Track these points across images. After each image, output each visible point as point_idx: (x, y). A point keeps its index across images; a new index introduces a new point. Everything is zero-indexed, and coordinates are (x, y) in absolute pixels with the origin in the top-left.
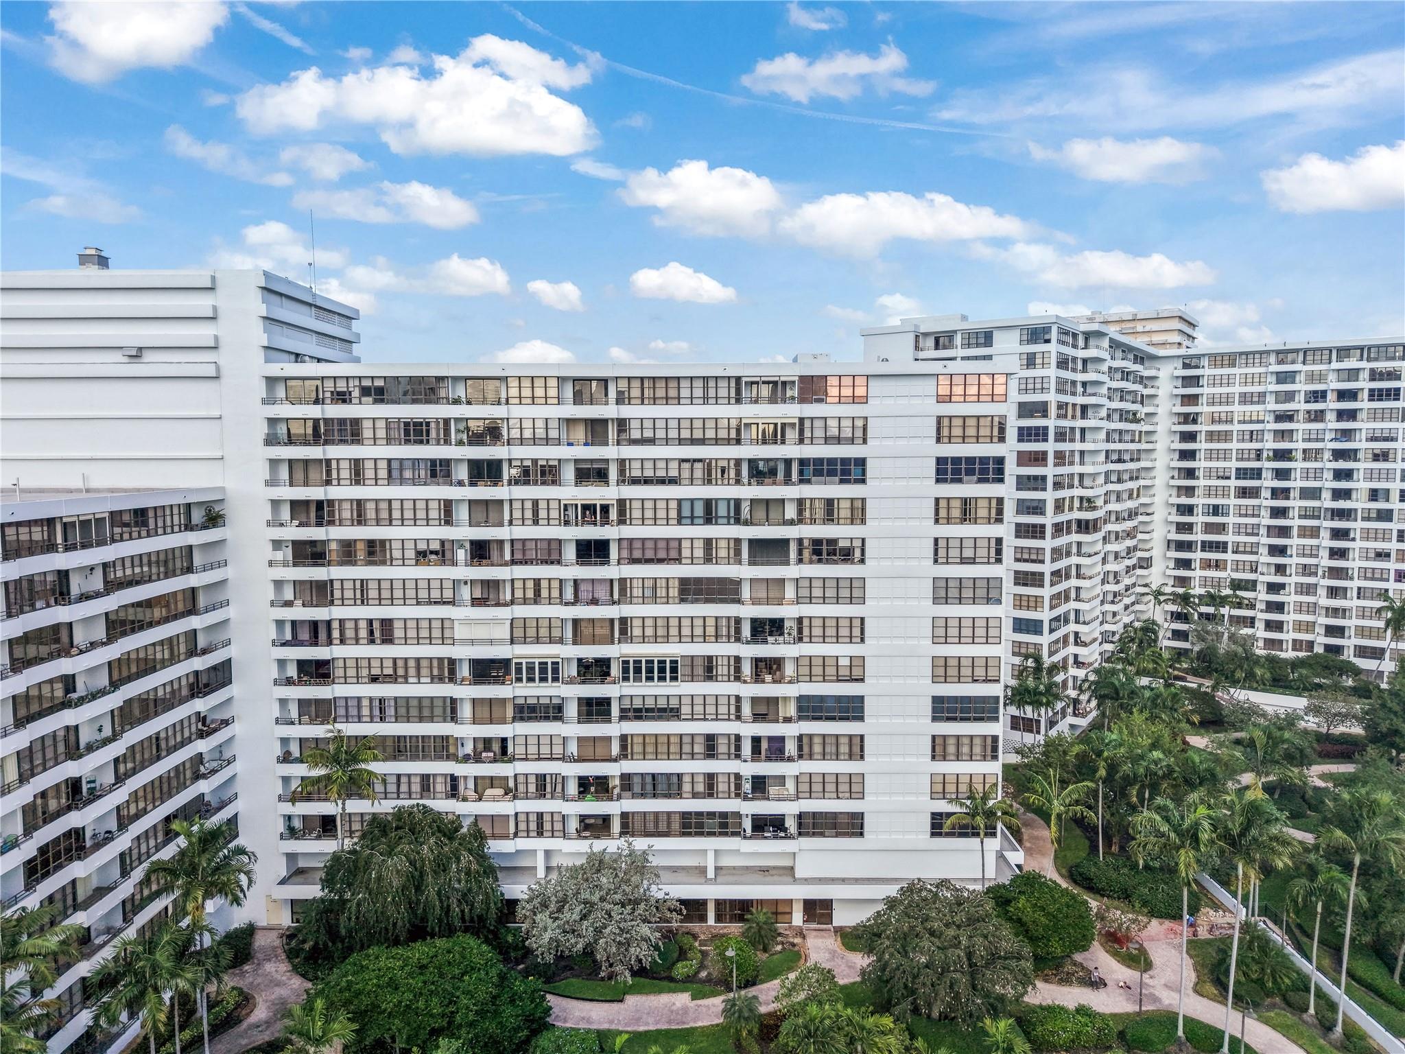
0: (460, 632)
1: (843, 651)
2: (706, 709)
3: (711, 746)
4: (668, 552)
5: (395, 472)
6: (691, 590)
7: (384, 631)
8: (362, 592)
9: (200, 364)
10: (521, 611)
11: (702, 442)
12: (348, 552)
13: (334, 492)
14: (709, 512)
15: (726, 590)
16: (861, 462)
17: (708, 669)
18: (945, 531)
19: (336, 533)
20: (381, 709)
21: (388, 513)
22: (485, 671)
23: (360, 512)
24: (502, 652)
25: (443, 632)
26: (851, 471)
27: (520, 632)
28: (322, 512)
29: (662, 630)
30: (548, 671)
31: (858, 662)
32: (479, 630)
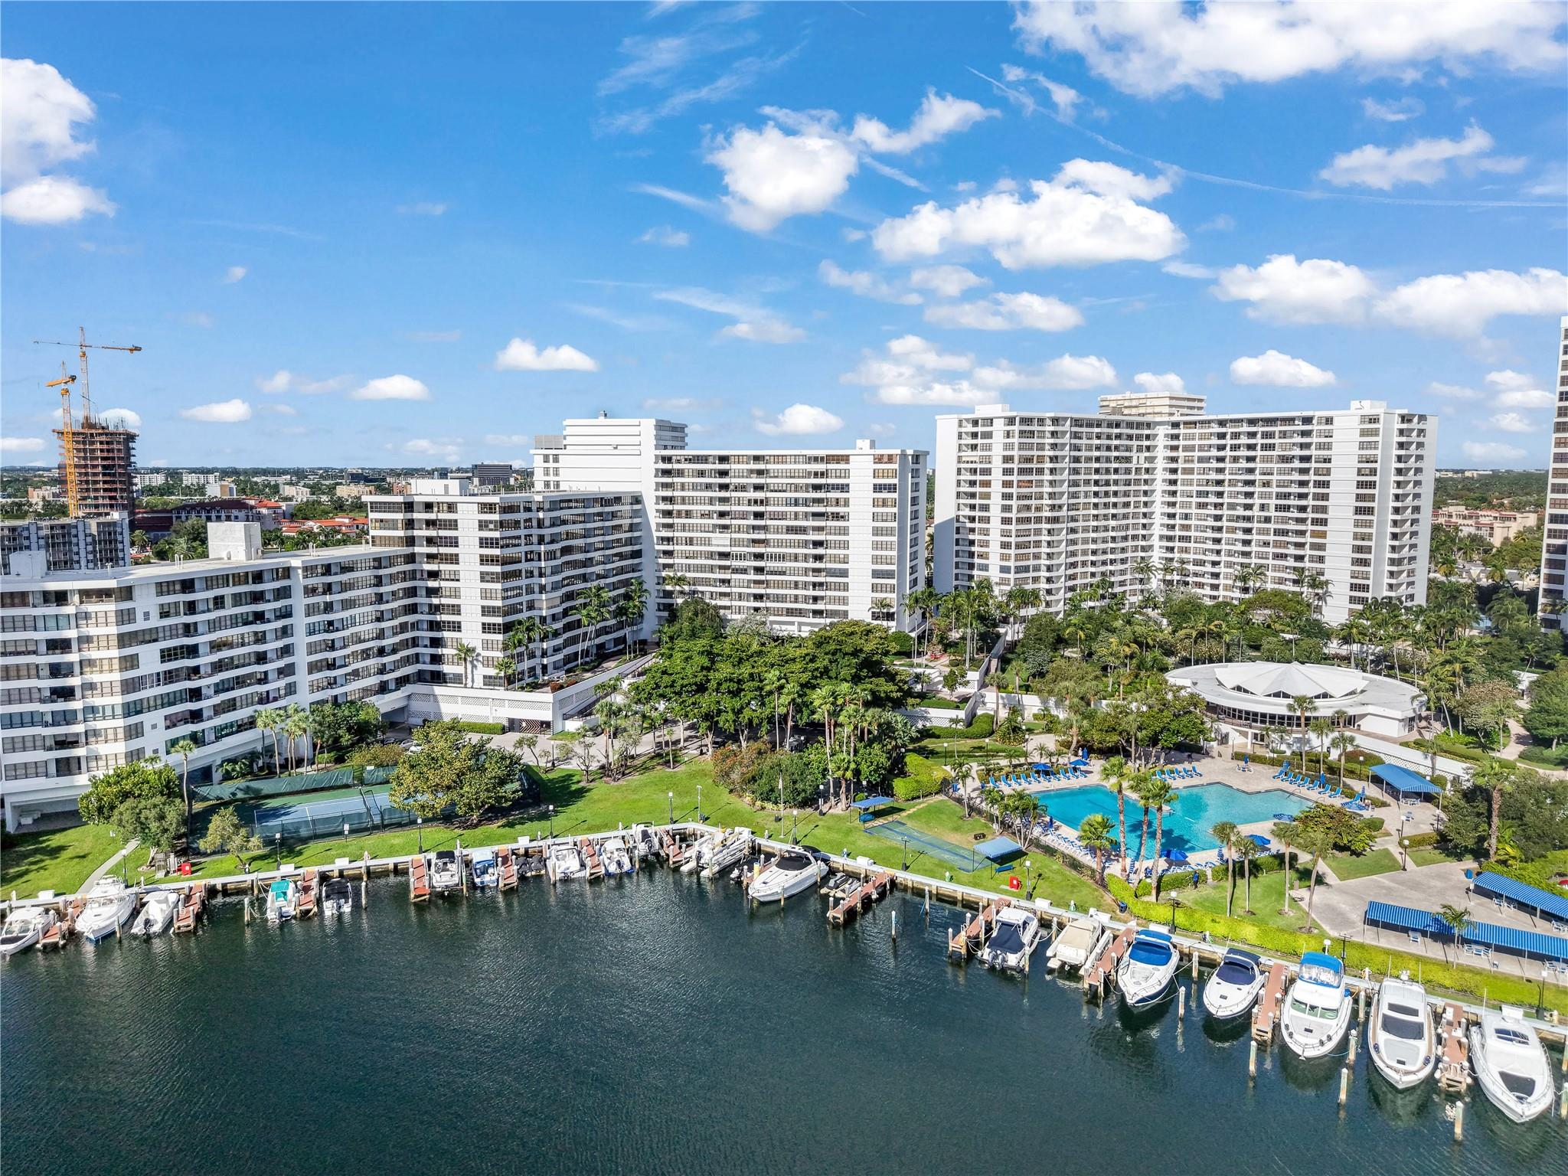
0: (714, 542)
1: (842, 552)
2: (794, 572)
3: (796, 585)
4: (782, 516)
5: (695, 487)
6: (791, 530)
7: (690, 541)
8: (684, 528)
9: (634, 450)
10: (734, 536)
11: (794, 477)
12: (679, 514)
13: (676, 494)
14: (796, 503)
15: (803, 530)
16: (848, 485)
17: (796, 558)
18: (877, 510)
19: (677, 507)
20: (689, 568)
21: (693, 501)
22: (724, 555)
23: (683, 500)
24: (727, 549)
25: (708, 542)
26: (844, 488)
27: (734, 543)
28: (670, 500)
29: (780, 544)
30: (741, 557)
31: (846, 556)
32: (721, 542)
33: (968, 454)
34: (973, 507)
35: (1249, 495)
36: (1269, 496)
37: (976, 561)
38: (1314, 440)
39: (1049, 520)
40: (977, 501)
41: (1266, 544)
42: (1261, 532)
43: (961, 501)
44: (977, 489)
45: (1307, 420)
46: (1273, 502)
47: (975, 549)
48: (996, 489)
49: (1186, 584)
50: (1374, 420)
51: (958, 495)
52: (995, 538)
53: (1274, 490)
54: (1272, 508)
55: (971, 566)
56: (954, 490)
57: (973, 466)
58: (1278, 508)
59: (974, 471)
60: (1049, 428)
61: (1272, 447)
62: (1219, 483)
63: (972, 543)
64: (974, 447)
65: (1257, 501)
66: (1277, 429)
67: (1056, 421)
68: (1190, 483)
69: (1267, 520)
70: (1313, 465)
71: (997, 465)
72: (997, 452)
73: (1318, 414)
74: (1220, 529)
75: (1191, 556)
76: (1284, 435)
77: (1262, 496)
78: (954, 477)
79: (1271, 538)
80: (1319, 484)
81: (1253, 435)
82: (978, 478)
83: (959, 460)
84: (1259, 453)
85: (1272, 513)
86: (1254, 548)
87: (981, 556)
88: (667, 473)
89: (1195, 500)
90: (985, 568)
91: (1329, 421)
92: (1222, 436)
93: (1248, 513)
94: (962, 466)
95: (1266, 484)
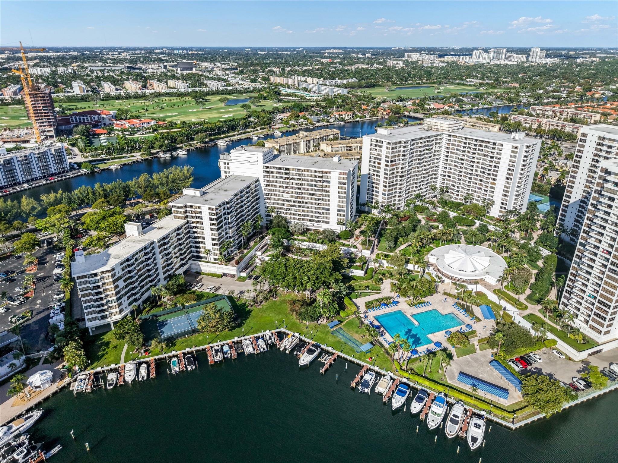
0: (284, 196)
2: (311, 208)
3: (312, 212)
4: (307, 189)
5: (277, 177)
6: (310, 194)
7: (276, 195)
8: (274, 190)
9: (256, 163)
10: (291, 194)
12: (272, 186)
13: (271, 179)
14: (312, 185)
15: (314, 195)
16: (330, 181)
17: (312, 203)
18: (339, 190)
19: (271, 183)
20: (276, 204)
21: (276, 182)
22: (287, 201)
23: (273, 182)
24: (289, 199)
25: (282, 196)
26: (328, 182)
27: (291, 197)
28: (269, 181)
29: (307, 198)
30: (294, 202)
31: (329, 204)
32: (286, 196)
33: (373, 152)
34: (374, 171)
35: (472, 166)
36: (479, 167)
37: (375, 189)
38: (496, 151)
39: (401, 177)
40: (376, 169)
41: (476, 183)
42: (474, 179)
43: (371, 168)
44: (376, 165)
45: (495, 144)
46: (480, 170)
47: (375, 185)
48: (383, 166)
49: (448, 192)
50: (516, 148)
51: (370, 166)
52: (381, 183)
53: (481, 165)
54: (479, 172)
55: (373, 191)
56: (368, 164)
57: (375, 156)
58: (481, 172)
59: (375, 158)
60: (403, 145)
61: (481, 150)
62: (463, 160)
63: (373, 183)
64: (376, 150)
65: (474, 168)
66: (484, 144)
67: (405, 142)
68: (452, 157)
69: (477, 175)
70: (494, 160)
71: (383, 158)
72: (384, 154)
73: (498, 142)
74: (461, 176)
75: (451, 183)
76: (486, 147)
77: (476, 167)
78: (368, 159)
79: (478, 182)
80: (495, 167)
81: (475, 145)
82: (377, 161)
83: (371, 153)
84: (477, 152)
85: (479, 173)
86: (472, 184)
87: (376, 188)
88: (267, 172)
89: (454, 163)
90: (378, 192)
91: (502, 145)
92: (465, 143)
93: (471, 172)
94: (371, 155)
95: (478, 163)
